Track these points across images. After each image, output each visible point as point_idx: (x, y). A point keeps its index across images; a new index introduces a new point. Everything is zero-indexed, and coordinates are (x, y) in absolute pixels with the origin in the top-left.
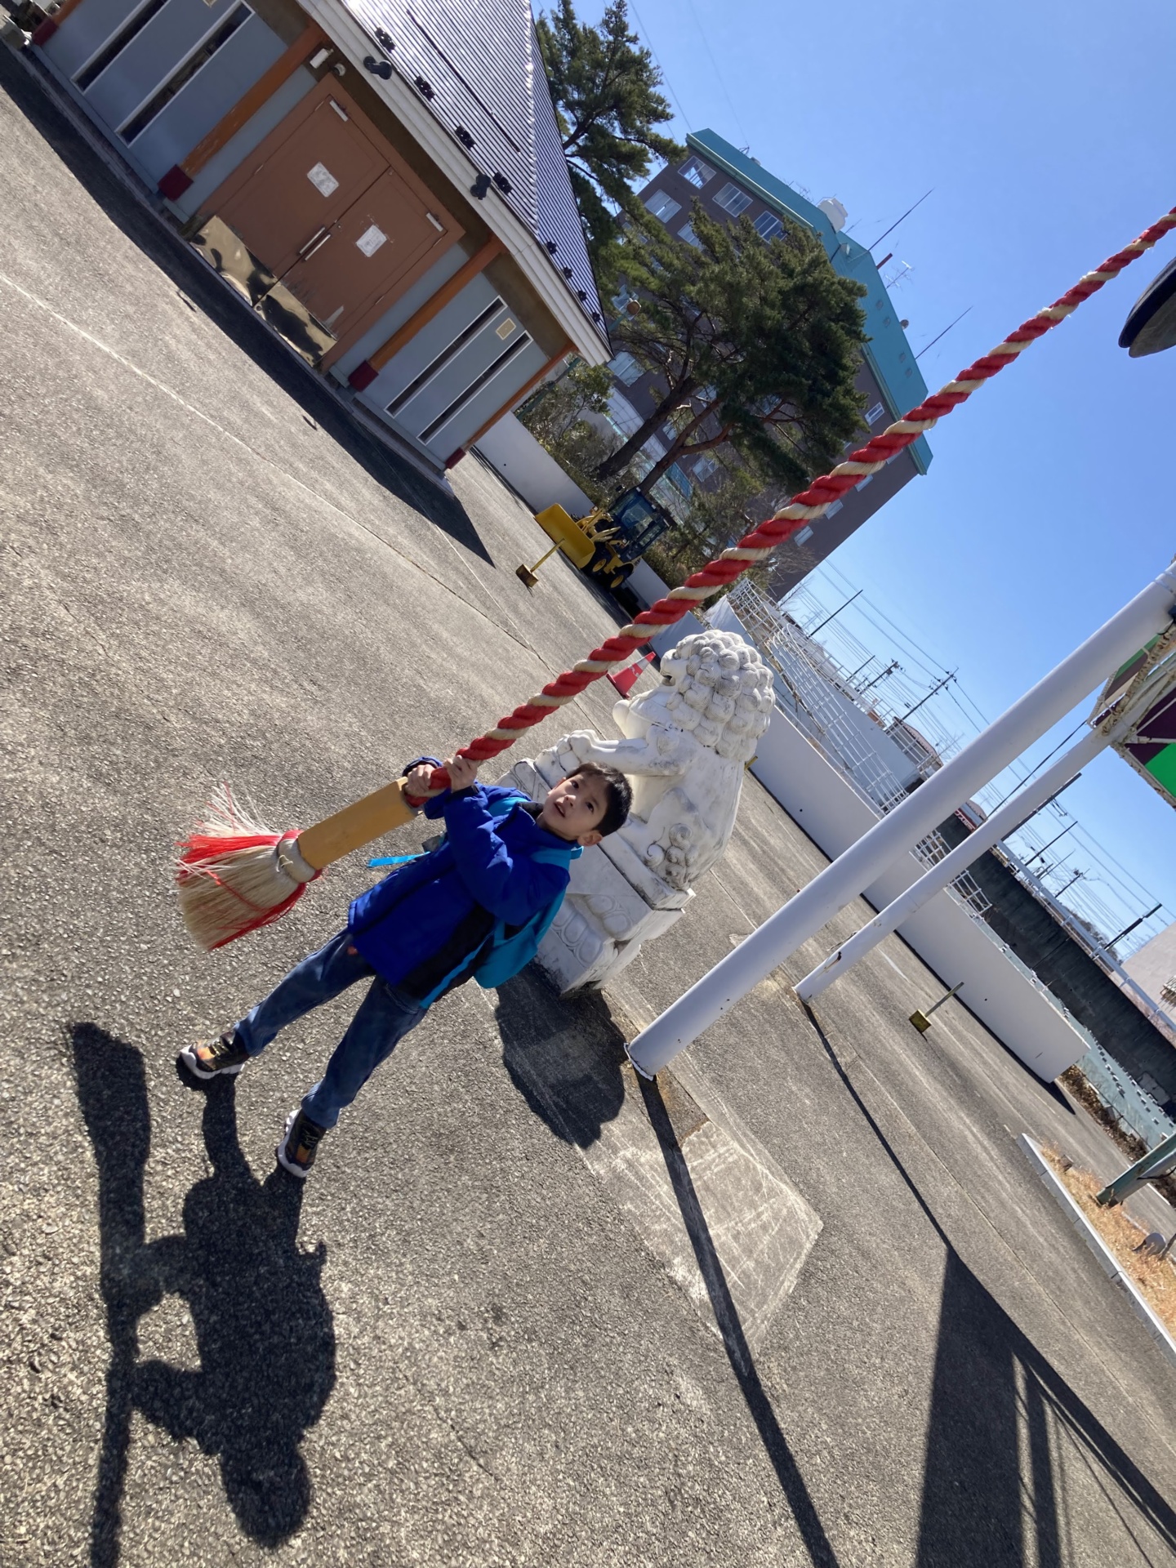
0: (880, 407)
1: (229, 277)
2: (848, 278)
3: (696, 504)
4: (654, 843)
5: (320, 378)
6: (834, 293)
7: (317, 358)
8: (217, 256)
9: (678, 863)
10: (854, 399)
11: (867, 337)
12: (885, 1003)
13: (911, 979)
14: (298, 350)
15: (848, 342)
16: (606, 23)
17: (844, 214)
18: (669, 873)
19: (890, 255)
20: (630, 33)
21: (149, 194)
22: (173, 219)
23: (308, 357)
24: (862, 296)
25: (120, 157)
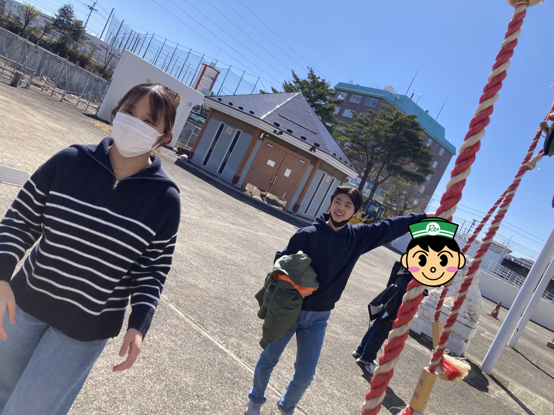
0: (430, 140)
1: (254, 197)
2: (409, 114)
3: (385, 195)
4: (465, 312)
5: (285, 213)
6: (407, 121)
7: (283, 207)
8: (251, 193)
9: (473, 315)
10: (427, 149)
11: (423, 128)
12: (536, 342)
13: (540, 333)
14: (278, 208)
15: (418, 133)
16: (309, 77)
17: (393, 89)
18: (472, 318)
19: (413, 94)
20: (317, 77)
21: (230, 184)
22: (238, 188)
23: (281, 209)
24: (416, 117)
25: (220, 178)
